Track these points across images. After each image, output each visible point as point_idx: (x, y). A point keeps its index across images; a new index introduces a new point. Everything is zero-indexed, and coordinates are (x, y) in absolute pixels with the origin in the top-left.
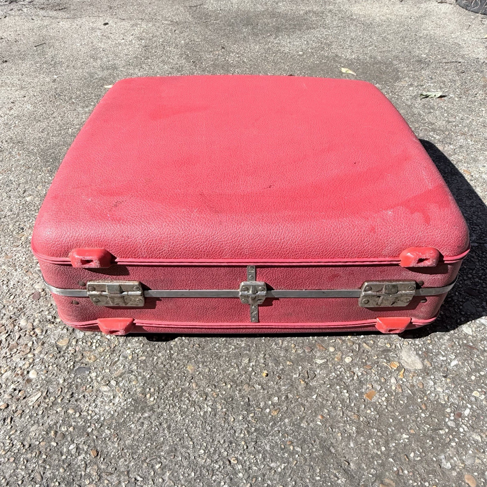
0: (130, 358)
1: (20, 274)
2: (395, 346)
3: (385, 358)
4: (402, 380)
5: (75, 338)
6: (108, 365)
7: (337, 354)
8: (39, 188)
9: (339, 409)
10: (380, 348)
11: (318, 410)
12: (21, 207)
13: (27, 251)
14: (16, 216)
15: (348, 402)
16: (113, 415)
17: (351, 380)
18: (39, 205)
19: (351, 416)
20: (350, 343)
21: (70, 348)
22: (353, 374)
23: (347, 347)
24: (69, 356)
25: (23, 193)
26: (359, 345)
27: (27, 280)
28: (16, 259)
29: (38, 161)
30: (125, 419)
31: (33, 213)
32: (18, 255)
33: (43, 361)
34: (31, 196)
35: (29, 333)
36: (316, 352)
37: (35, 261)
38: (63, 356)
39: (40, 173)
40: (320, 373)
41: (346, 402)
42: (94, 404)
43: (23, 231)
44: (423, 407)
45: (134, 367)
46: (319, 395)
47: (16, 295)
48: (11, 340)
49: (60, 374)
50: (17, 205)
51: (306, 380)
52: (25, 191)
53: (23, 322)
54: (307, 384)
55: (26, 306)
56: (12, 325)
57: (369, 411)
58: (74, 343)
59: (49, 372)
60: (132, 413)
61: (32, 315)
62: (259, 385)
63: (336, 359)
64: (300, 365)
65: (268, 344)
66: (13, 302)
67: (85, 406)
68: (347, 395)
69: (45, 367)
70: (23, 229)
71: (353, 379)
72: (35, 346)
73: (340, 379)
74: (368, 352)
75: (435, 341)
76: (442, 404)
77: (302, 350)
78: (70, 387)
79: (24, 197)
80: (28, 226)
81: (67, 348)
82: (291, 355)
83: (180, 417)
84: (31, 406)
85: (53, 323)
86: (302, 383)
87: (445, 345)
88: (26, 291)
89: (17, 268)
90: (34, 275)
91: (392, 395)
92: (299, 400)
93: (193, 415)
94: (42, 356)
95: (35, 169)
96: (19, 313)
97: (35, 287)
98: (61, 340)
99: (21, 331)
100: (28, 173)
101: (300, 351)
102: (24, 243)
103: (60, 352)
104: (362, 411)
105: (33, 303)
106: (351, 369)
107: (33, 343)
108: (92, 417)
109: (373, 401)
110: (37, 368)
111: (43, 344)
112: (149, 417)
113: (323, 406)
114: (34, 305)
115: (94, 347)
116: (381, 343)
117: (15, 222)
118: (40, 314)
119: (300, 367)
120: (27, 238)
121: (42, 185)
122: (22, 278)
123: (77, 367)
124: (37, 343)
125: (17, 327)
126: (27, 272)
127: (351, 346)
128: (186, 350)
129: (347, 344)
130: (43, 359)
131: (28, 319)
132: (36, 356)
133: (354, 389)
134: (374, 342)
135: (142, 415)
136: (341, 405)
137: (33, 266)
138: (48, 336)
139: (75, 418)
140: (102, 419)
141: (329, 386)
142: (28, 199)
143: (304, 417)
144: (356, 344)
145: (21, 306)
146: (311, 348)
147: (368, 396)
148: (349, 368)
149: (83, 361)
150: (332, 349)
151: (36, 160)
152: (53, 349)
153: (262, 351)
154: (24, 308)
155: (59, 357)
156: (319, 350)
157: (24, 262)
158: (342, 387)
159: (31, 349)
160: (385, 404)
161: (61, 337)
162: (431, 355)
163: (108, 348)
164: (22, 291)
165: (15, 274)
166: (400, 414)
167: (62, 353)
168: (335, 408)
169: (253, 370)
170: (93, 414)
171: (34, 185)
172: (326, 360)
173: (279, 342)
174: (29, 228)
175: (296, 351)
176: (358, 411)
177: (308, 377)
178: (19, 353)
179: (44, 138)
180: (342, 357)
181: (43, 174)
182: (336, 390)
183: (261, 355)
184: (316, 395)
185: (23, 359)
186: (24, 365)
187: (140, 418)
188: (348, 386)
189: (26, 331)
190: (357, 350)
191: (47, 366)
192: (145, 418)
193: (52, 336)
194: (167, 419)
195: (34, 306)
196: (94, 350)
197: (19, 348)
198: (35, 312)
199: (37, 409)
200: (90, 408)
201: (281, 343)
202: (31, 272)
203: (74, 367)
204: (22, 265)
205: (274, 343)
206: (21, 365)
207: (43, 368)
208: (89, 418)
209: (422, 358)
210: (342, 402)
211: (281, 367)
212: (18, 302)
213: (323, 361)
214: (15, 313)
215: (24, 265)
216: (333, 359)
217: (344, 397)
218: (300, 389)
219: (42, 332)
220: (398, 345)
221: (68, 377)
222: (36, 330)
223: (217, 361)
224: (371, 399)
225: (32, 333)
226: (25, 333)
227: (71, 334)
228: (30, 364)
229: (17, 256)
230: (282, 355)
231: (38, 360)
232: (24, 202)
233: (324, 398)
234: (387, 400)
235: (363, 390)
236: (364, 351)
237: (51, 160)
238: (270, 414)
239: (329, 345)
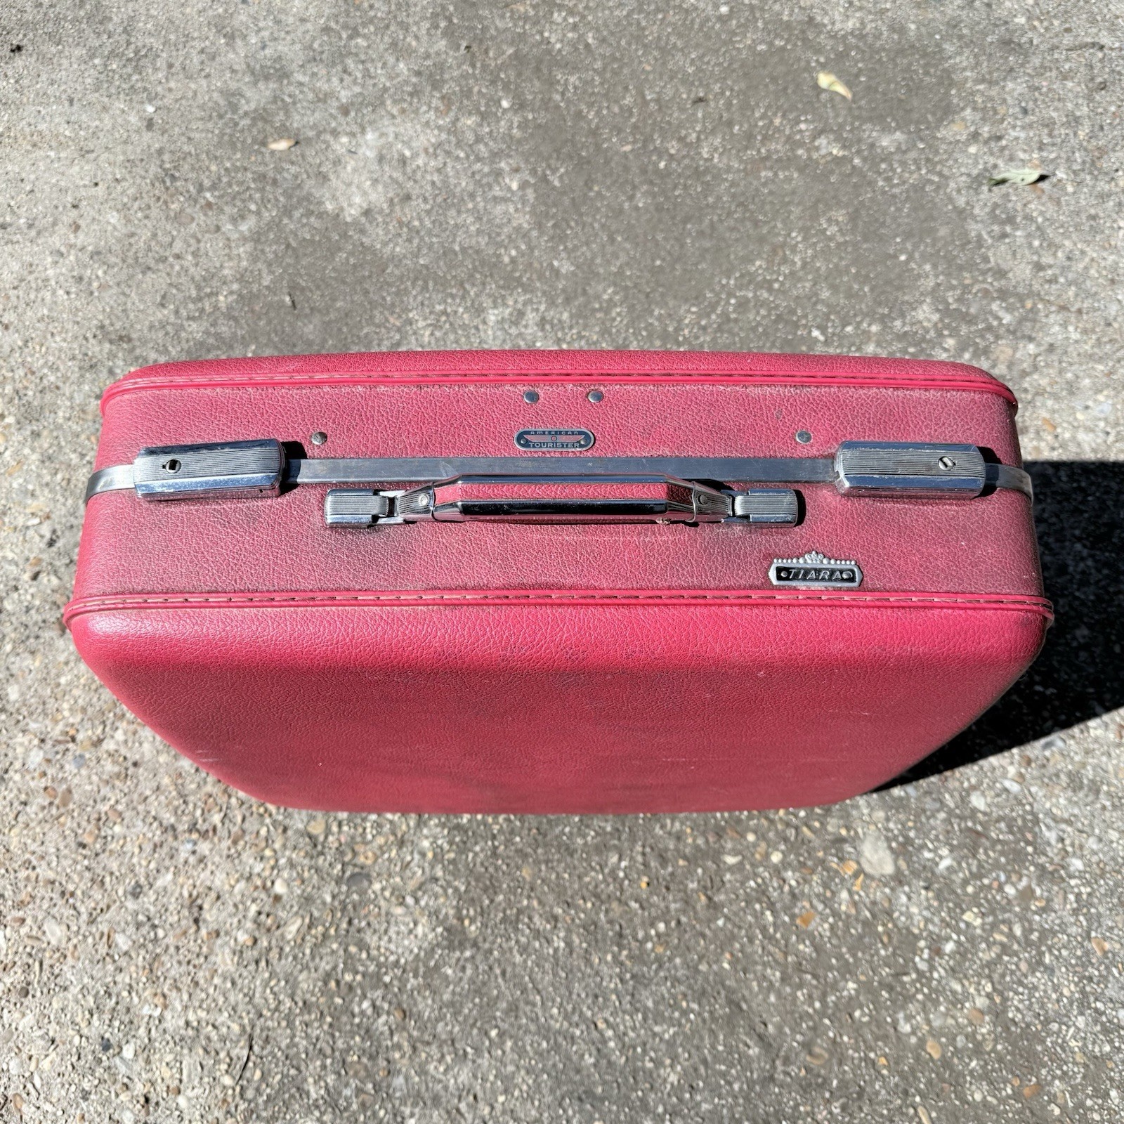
0: (430, 855)
2: (855, 832)
3: (836, 854)
4: (858, 893)
5: (334, 821)
6: (398, 869)
7: (759, 846)
9: (758, 942)
10: (829, 835)
11: (726, 944)
15: (772, 930)
16: (417, 955)
17: (779, 894)
19: (775, 953)
20: (781, 824)
21: (331, 838)
22: (782, 882)
23: (776, 833)
24: (332, 853)
26: (797, 829)
33: (292, 863)
35: (258, 810)
36: (726, 842)
38: (322, 854)
40: (731, 879)
41: (769, 931)
42: (387, 937)
44: (885, 939)
45: (439, 873)
46: (727, 919)
48: (232, 824)
49: (324, 887)
51: (709, 892)
54: (710, 899)
56: (226, 796)
58: (335, 829)
59: (305, 883)
62: (636, 901)
63: (757, 856)
64: (699, 866)
65: (649, 827)
67: (374, 940)
68: (771, 918)
69: (298, 873)
71: (782, 892)
72: (272, 834)
73: (762, 891)
74: (810, 842)
75: (921, 823)
76: (913, 934)
77: (704, 839)
78: (344, 908)
81: (326, 837)
82: (685, 846)
86: (703, 897)
87: (935, 830)
91: (840, 919)
92: (698, 926)
94: (287, 853)
98: (315, 824)
99: (244, 807)
101: (700, 841)
103: (315, 846)
104: (792, 945)
106: (779, 873)
107: (268, 829)
108: (386, 959)
109: (810, 928)
110: (286, 876)
111: (285, 830)
113: (733, 937)
115: (369, 837)
116: (832, 826)
119: (700, 871)
123: (349, 874)
124: (275, 828)
125: (234, 800)
127: (783, 831)
128: (518, 839)
129: (777, 827)
130: (291, 859)
132: (279, 853)
133: (782, 908)
134: (821, 824)
136: (760, 937)
138: (291, 816)
141: (744, 903)
143: (704, 956)
144: (790, 827)
146: (718, 834)
147: (803, 921)
148: (777, 871)
149: (356, 861)
150: (751, 837)
152: (304, 839)
153: (640, 839)
155: (317, 855)
156: (730, 838)
158: (764, 904)
159: (267, 841)
160: (828, 934)
161: (312, 817)
162: (911, 848)
163: (392, 838)
166: (849, 950)
167: (320, 847)
168: (751, 941)
169: (626, 876)
170: (388, 953)
172: (741, 858)
173: (667, 824)
175: (693, 841)
176: (786, 946)
177: (712, 887)
178: (250, 848)
180: (766, 852)
182: (755, 910)
184: (723, 919)
185: (259, 859)
186: (263, 869)
188: (773, 904)
189: (252, 807)
190: (793, 838)
191: (300, 871)
193: (296, 815)
196: (371, 842)
197: (245, 838)
199: (301, 946)
200: (381, 943)
201: (669, 826)
203: (343, 873)
205: (659, 825)
206: (259, 871)
207: (294, 875)
208: (382, 959)
209: (894, 854)
210: (764, 930)
211: (670, 869)
213: (737, 859)
216: (753, 855)
217: (766, 922)
218: (698, 907)
219: (279, 808)
220: (859, 829)
221: (337, 890)
223: (569, 859)
224: (807, 926)
225: (262, 810)
226: (252, 811)
228: (273, 869)
230: (672, 848)
231: (284, 861)
233: (735, 924)
234: (832, 927)
235: (797, 911)
236: (803, 840)
238: (653, 950)
239: (748, 829)
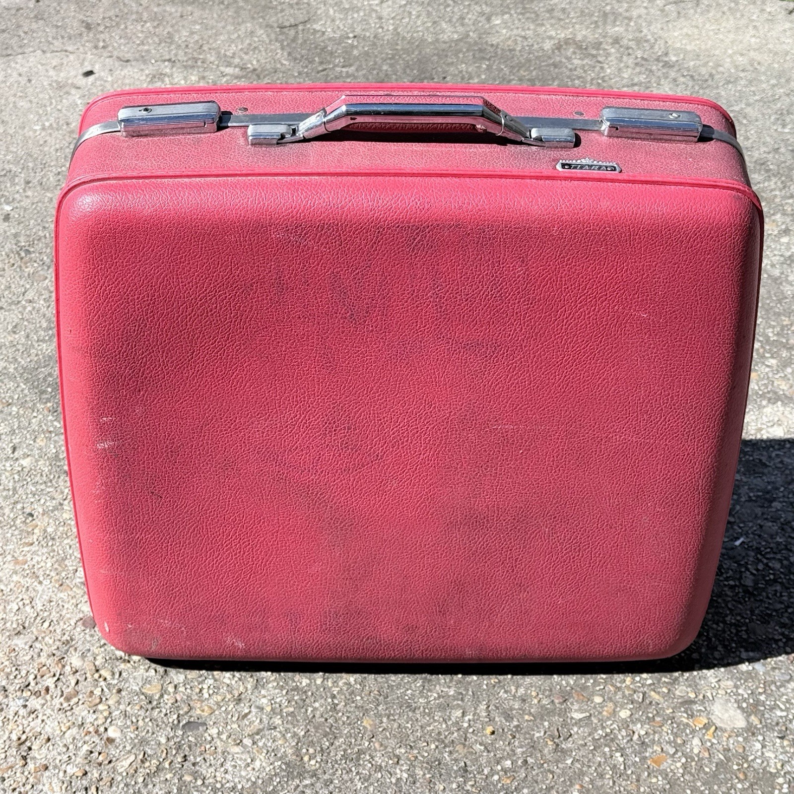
0: (268, 709)
1: (49, 589)
2: (704, 697)
3: (686, 712)
4: (710, 741)
5: (170, 683)
6: (235, 719)
7: (606, 706)
8: (40, 442)
9: (608, 776)
10: (678, 699)
11: (575, 779)
12: (16, 477)
13: (51, 552)
14: (11, 493)
15: (622, 767)
16: (254, 783)
17: (628, 741)
18: (50, 474)
19: (626, 786)
20: (628, 690)
21: (166, 697)
22: (631, 732)
23: (623, 697)
24: (167, 707)
25: (13, 452)
26: (644, 694)
27: (65, 598)
28: (34, 565)
29: (22, 391)
30: (275, 787)
31: (43, 487)
32: (36, 558)
33: (126, 714)
34: (29, 458)
35: (92, 676)
36: (572, 704)
37: (71, 568)
38: (158, 708)
39: (35, 414)
40: (579, 732)
41: (619, 768)
42: (222, 769)
43: (34, 520)
44: (741, 776)
45: (278, 722)
46: (575, 760)
47: (52, 621)
48: (65, 686)
49: (158, 732)
50: (7, 474)
51: (556, 740)
52: (14, 449)
53: (75, 660)
54: (558, 745)
55: (77, 637)
56: (60, 665)
57: (654, 780)
58: (171, 689)
59: (139, 729)
60: (286, 779)
61: (89, 650)
62: (481, 745)
63: (605, 713)
64: (545, 720)
65: (493, 692)
66: (51, 631)
67: (210, 772)
68: (621, 759)
69: (132, 722)
70: (31, 515)
71: (631, 740)
72: (106, 694)
73: (610, 738)
74: (658, 704)
75: (772, 690)
77: (549, 701)
78: (179, 747)
79: (17, 459)
80: (41, 510)
81: (162, 696)
82: (531, 706)
83: (360, 784)
84: (122, 773)
85: (129, 662)
86: (550, 743)
87: (787, 695)
88: (68, 616)
89: (41, 579)
90: (74, 589)
91: (693, 760)
92: (545, 765)
93: (379, 783)
94: (122, 707)
95: (22, 405)
96: (66, 648)
97: (82, 609)
98: (148, 686)
99: (78, 674)
100: (10, 414)
101: (545, 701)
102: (41, 538)
103: (150, 702)
104: (645, 780)
105: (85, 634)
106: (628, 726)
107: (102, 690)
108: (222, 785)
109: (662, 768)
110: (119, 724)
111: (119, 691)
112: (312, 785)
113: (582, 774)
114: (87, 636)
115: (206, 696)
116: (681, 692)
117: (14, 503)
118: (102, 649)
119: (546, 724)
120: (45, 531)
121: (47, 438)
122: (56, 595)
123: (184, 722)
124: (109, 689)
125: (68, 668)
126: (61, 585)
127: (631, 695)
128: (358, 698)
129: (623, 693)
130: (126, 711)
131: (83, 656)
132: (113, 708)
133: (632, 752)
134: (669, 690)
135: (300, 782)
136: (611, 772)
137: (69, 576)
138: (126, 680)
139: (197, 787)
140: (240, 787)
141: (592, 748)
142: (25, 462)
143: (552, 787)
144: (639, 692)
145: (66, 637)
146: (563, 697)
147: (655, 762)
148: (625, 724)
149: (192, 713)
150: (598, 699)
151: (19, 389)
152: (139, 697)
153: (484, 700)
154: (72, 640)
155: (152, 709)
156: (577, 701)
157: (51, 570)
158: (614, 749)
159: (101, 699)
160: (681, 771)
161: (147, 681)
162: (762, 708)
163: (229, 697)
164: (61, 615)
165: (39, 588)
166: (704, 784)
167: (155, 703)
168: (601, 776)
169: (470, 726)
170: (224, 781)
171: (28, 437)
172: (588, 714)
173: (511, 690)
174: (43, 515)
175: (539, 702)
176: (638, 781)
177: (560, 736)
178: (83, 703)
179: (23, 345)
180: (614, 710)
181: (41, 416)
182: (604, 753)
183: (482, 707)
184: (572, 759)
185: (91, 711)
186: (96, 719)
187: (298, 786)
188: (622, 749)
189: (85, 674)
190: (640, 700)
191: (135, 720)
192: (306, 786)
193: (131, 680)
194: (339, 787)
195: (88, 638)
196: (207, 699)
197: (81, 697)
198: (93, 645)
199: (133, 776)
200: (217, 774)
201: (514, 691)
202: (68, 586)
203: (179, 722)
204: (49, 575)
205: (503, 691)
206: (92, 720)
207: (129, 723)
208: (218, 786)
209: (746, 712)
210: (614, 768)
211: (515, 723)
212: (58, 631)
213: (584, 715)
214: (58, 648)
215: (53, 574)
216: (600, 713)
217: (616, 762)
218: (546, 751)
219: (113, 674)
220: (709, 695)
221: (172, 734)
222: (102, 672)
223: (411, 714)
224: (659, 766)
225: (96, 676)
226: (84, 676)
227: (162, 677)
228: (106, 719)
229: (34, 561)
230: (517, 707)
231: (117, 713)
232: (20, 469)
233: (584, 764)
234: (685, 767)
235: (647, 754)
236: (651, 703)
237: (49, 390)
238: (499, 780)
239: (593, 694)
